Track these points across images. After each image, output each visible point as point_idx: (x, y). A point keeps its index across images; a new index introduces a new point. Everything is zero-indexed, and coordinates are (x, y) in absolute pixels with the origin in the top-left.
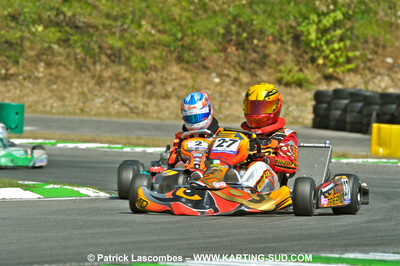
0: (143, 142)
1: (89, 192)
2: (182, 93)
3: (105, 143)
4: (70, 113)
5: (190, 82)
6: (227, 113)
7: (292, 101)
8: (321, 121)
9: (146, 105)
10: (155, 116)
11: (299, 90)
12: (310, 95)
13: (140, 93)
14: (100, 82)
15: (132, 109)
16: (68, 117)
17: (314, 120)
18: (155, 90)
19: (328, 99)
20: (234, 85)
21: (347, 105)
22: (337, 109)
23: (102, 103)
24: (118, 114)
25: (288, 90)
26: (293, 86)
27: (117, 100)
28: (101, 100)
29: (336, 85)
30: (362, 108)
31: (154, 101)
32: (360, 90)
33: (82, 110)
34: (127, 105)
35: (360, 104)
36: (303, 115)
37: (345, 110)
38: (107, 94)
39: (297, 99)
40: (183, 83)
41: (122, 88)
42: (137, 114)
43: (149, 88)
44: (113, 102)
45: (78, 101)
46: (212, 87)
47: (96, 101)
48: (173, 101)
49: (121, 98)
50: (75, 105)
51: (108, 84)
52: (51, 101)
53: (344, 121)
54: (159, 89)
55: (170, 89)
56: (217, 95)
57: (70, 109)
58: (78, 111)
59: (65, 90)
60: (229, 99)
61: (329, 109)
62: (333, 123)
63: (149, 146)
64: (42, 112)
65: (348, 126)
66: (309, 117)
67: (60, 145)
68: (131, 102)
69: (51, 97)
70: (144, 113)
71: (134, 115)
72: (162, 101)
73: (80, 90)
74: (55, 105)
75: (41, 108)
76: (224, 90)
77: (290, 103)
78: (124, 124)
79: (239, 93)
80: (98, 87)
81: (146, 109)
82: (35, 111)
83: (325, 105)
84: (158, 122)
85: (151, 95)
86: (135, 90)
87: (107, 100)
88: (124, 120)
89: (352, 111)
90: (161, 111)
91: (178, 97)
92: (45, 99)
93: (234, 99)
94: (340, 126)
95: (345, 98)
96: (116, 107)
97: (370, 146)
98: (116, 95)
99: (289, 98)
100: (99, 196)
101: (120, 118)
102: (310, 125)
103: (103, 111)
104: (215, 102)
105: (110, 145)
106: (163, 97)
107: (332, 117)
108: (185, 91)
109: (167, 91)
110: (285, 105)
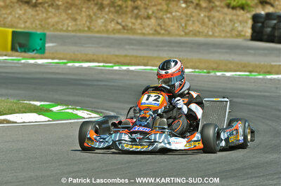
2: (159, 15)
3: (101, 62)
4: (80, 31)
5: (165, 7)
6: (191, 29)
7: (237, 20)
8: (257, 35)
9: (133, 24)
10: (139, 31)
11: (242, 12)
12: (250, 16)
13: (129, 15)
14: (101, 8)
15: (124, 28)
16: (78, 34)
17: (252, 36)
18: (140, 13)
19: (262, 20)
20: (195, 9)
21: (275, 24)
22: (269, 27)
23: (103, 23)
24: (114, 31)
25: (234, 12)
26: (238, 9)
27: (113, 20)
28: (102, 20)
31: (139, 21)
33: (89, 28)
34: (120, 24)
36: (245, 29)
37: (274, 28)
38: (106, 16)
39: (241, 18)
40: (159, 7)
41: (117, 12)
42: (127, 30)
43: (136, 11)
44: (111, 22)
45: (86, 21)
46: (180, 10)
47: (99, 21)
48: (153, 21)
49: (116, 19)
50: (84, 24)
51: (107, 9)
52: (67, 21)
53: (274, 36)
54: (143, 13)
55: (151, 12)
56: (184, 16)
57: (80, 27)
58: (86, 29)
59: (77, 13)
60: (192, 19)
61: (263, 27)
62: (265, 37)
64: (61, 30)
65: (276, 39)
66: (249, 32)
67: (70, 64)
68: (123, 21)
69: (67, 19)
70: (132, 30)
71: (125, 31)
72: (145, 21)
73: (88, 13)
74: (70, 24)
75: (61, 27)
76: (189, 12)
77: (236, 21)
78: (117, 40)
79: (199, 15)
80: (100, 11)
81: (133, 27)
82: (56, 30)
83: (260, 24)
85: (137, 17)
86: (126, 13)
87: (106, 20)
88: (117, 36)
89: (279, 29)
90: (144, 28)
91: (156, 18)
92: (63, 21)
93: (195, 19)
94: (270, 39)
95: (274, 20)
96: (113, 25)
99: (235, 17)
100: (91, 118)
101: (114, 34)
102: (249, 37)
103: (103, 28)
104: (182, 21)
105: (105, 64)
106: (145, 18)
107: (265, 33)
108: (161, 13)
109: (149, 13)
110: (232, 23)
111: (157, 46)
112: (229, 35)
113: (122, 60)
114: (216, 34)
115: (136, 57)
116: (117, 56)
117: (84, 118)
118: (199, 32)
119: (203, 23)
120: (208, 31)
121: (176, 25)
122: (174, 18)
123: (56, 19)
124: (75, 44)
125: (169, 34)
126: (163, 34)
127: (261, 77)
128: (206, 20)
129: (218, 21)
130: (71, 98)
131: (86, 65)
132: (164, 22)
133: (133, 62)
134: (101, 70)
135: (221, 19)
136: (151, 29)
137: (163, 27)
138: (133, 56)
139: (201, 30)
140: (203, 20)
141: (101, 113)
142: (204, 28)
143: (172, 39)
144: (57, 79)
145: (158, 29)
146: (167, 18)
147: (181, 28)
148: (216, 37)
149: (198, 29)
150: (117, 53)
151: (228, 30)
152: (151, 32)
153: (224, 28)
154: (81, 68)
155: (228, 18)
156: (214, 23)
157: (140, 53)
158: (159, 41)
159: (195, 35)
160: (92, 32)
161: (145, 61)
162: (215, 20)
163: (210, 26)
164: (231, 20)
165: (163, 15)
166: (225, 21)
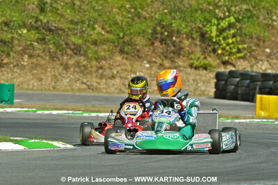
0: (97, 109)
1: (59, 145)
2: (124, 75)
4: (45, 90)
5: (129, 68)
6: (155, 88)
7: (200, 80)
8: (221, 93)
10: (105, 91)
11: (205, 72)
12: (213, 75)
13: (95, 75)
14: (66, 67)
15: (89, 87)
16: (44, 92)
17: (215, 93)
18: (105, 73)
19: (226, 78)
20: (159, 69)
21: (239, 81)
22: (232, 85)
23: (68, 82)
24: (79, 90)
25: (197, 72)
26: (201, 69)
27: (78, 80)
28: (67, 80)
29: (230, 68)
30: (249, 84)
31: (104, 81)
32: (248, 71)
33: (54, 88)
34: (85, 84)
35: (248, 81)
36: (208, 89)
37: (237, 85)
38: (71, 76)
39: (203, 78)
40: (124, 67)
41: (82, 72)
42: (93, 89)
43: (100, 71)
44: (76, 82)
45: (51, 81)
46: (144, 70)
47: (64, 81)
48: (118, 80)
49: (81, 78)
50: (49, 84)
51: (72, 70)
52: (33, 82)
53: (238, 94)
54: (107, 72)
57: (47, 88)
58: (51, 88)
59: (42, 73)
61: (226, 85)
62: (229, 94)
63: (100, 112)
64: (27, 89)
65: (239, 97)
66: (212, 90)
67: (39, 112)
68: (88, 81)
69: (32, 79)
70: (97, 90)
71: (91, 91)
72: (109, 80)
73: (53, 73)
74: (35, 84)
75: (26, 87)
76: (153, 73)
77: (199, 81)
78: (83, 97)
80: (65, 72)
81: (98, 87)
82: (22, 89)
84: (107, 95)
85: (102, 76)
86: (91, 73)
87: (71, 80)
88: (83, 94)
89: (242, 86)
90: (109, 87)
91: (121, 78)
92: (29, 81)
94: (234, 97)
95: (237, 77)
96: (78, 85)
97: (255, 110)
98: (78, 76)
99: (198, 77)
100: (67, 147)
101: (80, 92)
102: (213, 96)
103: (69, 88)
106: (110, 78)
107: (228, 91)
108: (126, 73)
109: (113, 73)
110: (196, 83)
123: (21, 79)
127: (229, 121)
135: (185, 78)
136: (116, 89)
144: (28, 123)
145: (123, 88)
151: (192, 89)
152: (116, 91)
154: (51, 115)
155: (191, 78)
160: (58, 90)
164: (194, 80)
165: (128, 75)
166: (188, 81)
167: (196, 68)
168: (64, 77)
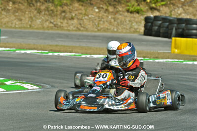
2: (80, 17)
3: (40, 50)
4: (24, 28)
5: (84, 12)
6: (102, 27)
7: (134, 21)
8: (148, 32)
9: (62, 23)
10: (66, 28)
11: (137, 15)
12: (143, 18)
13: (59, 17)
14: (39, 12)
15: (55, 26)
16: (23, 30)
17: (144, 31)
18: (67, 16)
19: (152, 21)
20: (105, 13)
21: (161, 24)
22: (156, 26)
23: (40, 22)
24: (48, 28)
25: (132, 15)
26: (135, 13)
27: (47, 20)
28: (40, 21)
29: (157, 14)
30: (168, 25)
31: (66, 21)
33: (30, 26)
34: (52, 23)
35: (167, 24)
36: (140, 27)
37: (160, 26)
38: (43, 18)
39: (136, 20)
40: (80, 12)
41: (50, 15)
42: (58, 27)
43: (63, 14)
44: (46, 21)
45: (29, 21)
46: (94, 14)
47: (38, 21)
48: (75, 21)
49: (50, 19)
50: (27, 23)
51: (43, 13)
52: (15, 21)
53: (159, 32)
54: (68, 15)
55: (74, 15)
56: (97, 18)
57: (25, 25)
58: (28, 26)
59: (22, 15)
60: (103, 20)
61: (152, 26)
62: (154, 33)
65: (161, 34)
66: (142, 29)
67: (17, 51)
68: (54, 21)
69: (15, 19)
70: (61, 28)
71: (56, 28)
72: (70, 21)
73: (30, 15)
74: (17, 23)
75: (10, 25)
76: (100, 15)
78: (50, 34)
79: (108, 17)
80: (38, 14)
81: (62, 25)
82: (7, 27)
83: (150, 24)
85: (64, 18)
86: (56, 15)
87: (43, 20)
88: (51, 31)
89: (163, 27)
90: (69, 26)
91: (78, 19)
92: (12, 20)
93: (105, 20)
94: (157, 35)
95: (160, 21)
96: (47, 24)
98: (47, 18)
99: (132, 19)
100: (33, 89)
101: (49, 30)
102: (143, 33)
103: (41, 26)
104: (95, 21)
105: (43, 52)
106: (70, 19)
107: (153, 30)
108: (81, 16)
109: (72, 16)
110: (131, 23)
111: (78, 39)
112: (128, 31)
113: (54, 48)
114: (120, 31)
115: (64, 46)
116: (50, 45)
117: (29, 89)
118: (108, 29)
119: (110, 23)
120: (114, 29)
121: (92, 24)
122: (90, 19)
123: (7, 19)
124: (21, 37)
125: (87, 30)
126: (82, 30)
127: (151, 61)
128: (113, 20)
129: (121, 21)
130: (19, 75)
131: (29, 52)
132: (83, 22)
133: (62, 50)
134: (40, 55)
135: (123, 20)
136: (74, 27)
137: (82, 25)
138: (62, 46)
139: (109, 28)
140: (110, 21)
141: (40, 85)
142: (111, 26)
143: (89, 33)
145: (79, 26)
146: (85, 19)
147: (95, 26)
148: (120, 32)
149: (107, 27)
150: (51, 43)
151: (128, 27)
152: (74, 29)
153: (125, 27)
154: (26, 54)
155: (127, 19)
156: (118, 23)
157: (66, 44)
158: (80, 35)
159: (105, 31)
160: (33, 28)
161: (70, 50)
162: (119, 21)
163: (115, 25)
164: (130, 21)
165: (83, 17)
166: (126, 22)
167: (131, 12)
168: (37, 18)
